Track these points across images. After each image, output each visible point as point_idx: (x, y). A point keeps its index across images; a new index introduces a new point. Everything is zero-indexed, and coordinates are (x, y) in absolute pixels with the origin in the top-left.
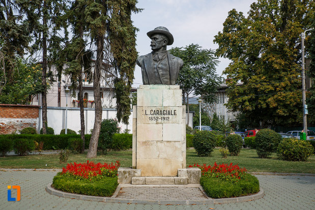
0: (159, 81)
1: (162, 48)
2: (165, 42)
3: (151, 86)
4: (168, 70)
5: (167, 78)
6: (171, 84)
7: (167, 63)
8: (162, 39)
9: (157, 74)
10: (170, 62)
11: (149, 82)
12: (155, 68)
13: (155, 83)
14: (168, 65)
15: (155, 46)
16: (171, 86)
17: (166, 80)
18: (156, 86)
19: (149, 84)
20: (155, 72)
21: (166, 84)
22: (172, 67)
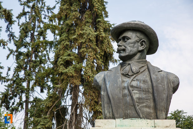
0: (134, 112)
1: (138, 55)
2: (142, 45)
3: (118, 121)
4: (151, 90)
5: (149, 107)
6: (157, 118)
7: (148, 79)
8: (137, 39)
9: (128, 99)
10: (153, 76)
11: (113, 115)
12: (124, 88)
13: (126, 116)
14: (150, 83)
15: (124, 50)
16: (156, 121)
17: (148, 110)
18: (127, 121)
19: (114, 118)
20: (124, 96)
21: (148, 117)
22: (157, 86)
